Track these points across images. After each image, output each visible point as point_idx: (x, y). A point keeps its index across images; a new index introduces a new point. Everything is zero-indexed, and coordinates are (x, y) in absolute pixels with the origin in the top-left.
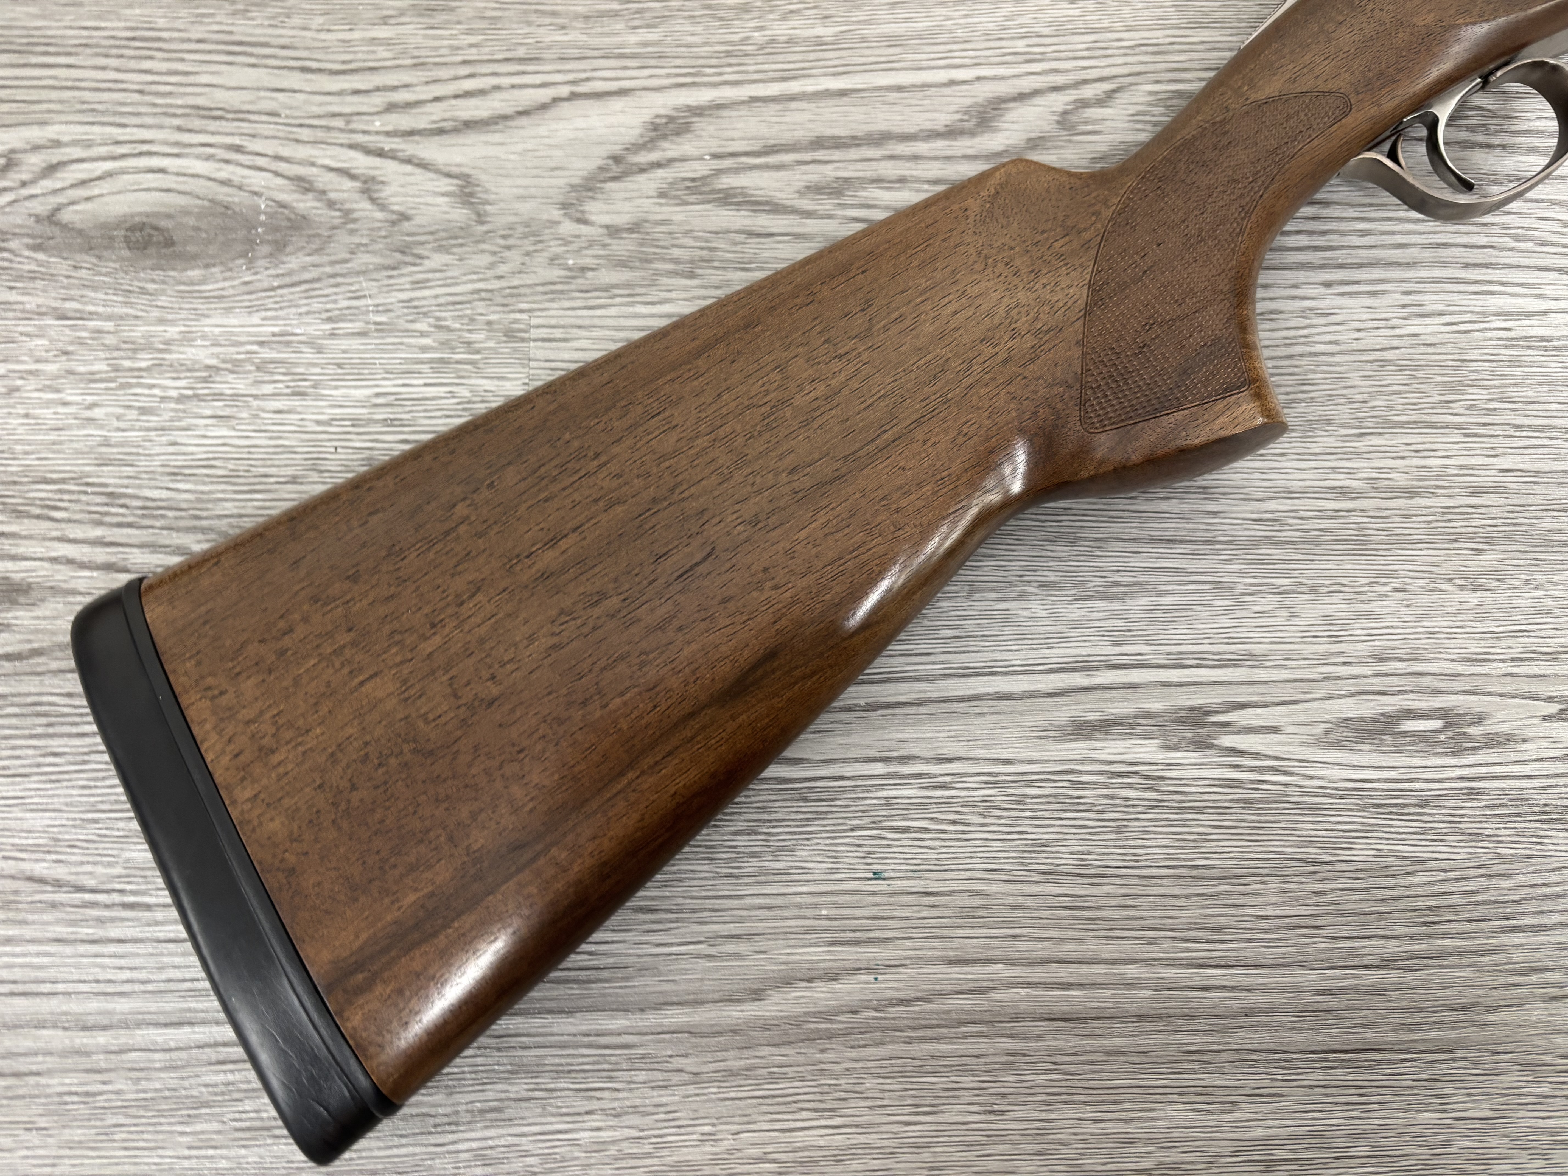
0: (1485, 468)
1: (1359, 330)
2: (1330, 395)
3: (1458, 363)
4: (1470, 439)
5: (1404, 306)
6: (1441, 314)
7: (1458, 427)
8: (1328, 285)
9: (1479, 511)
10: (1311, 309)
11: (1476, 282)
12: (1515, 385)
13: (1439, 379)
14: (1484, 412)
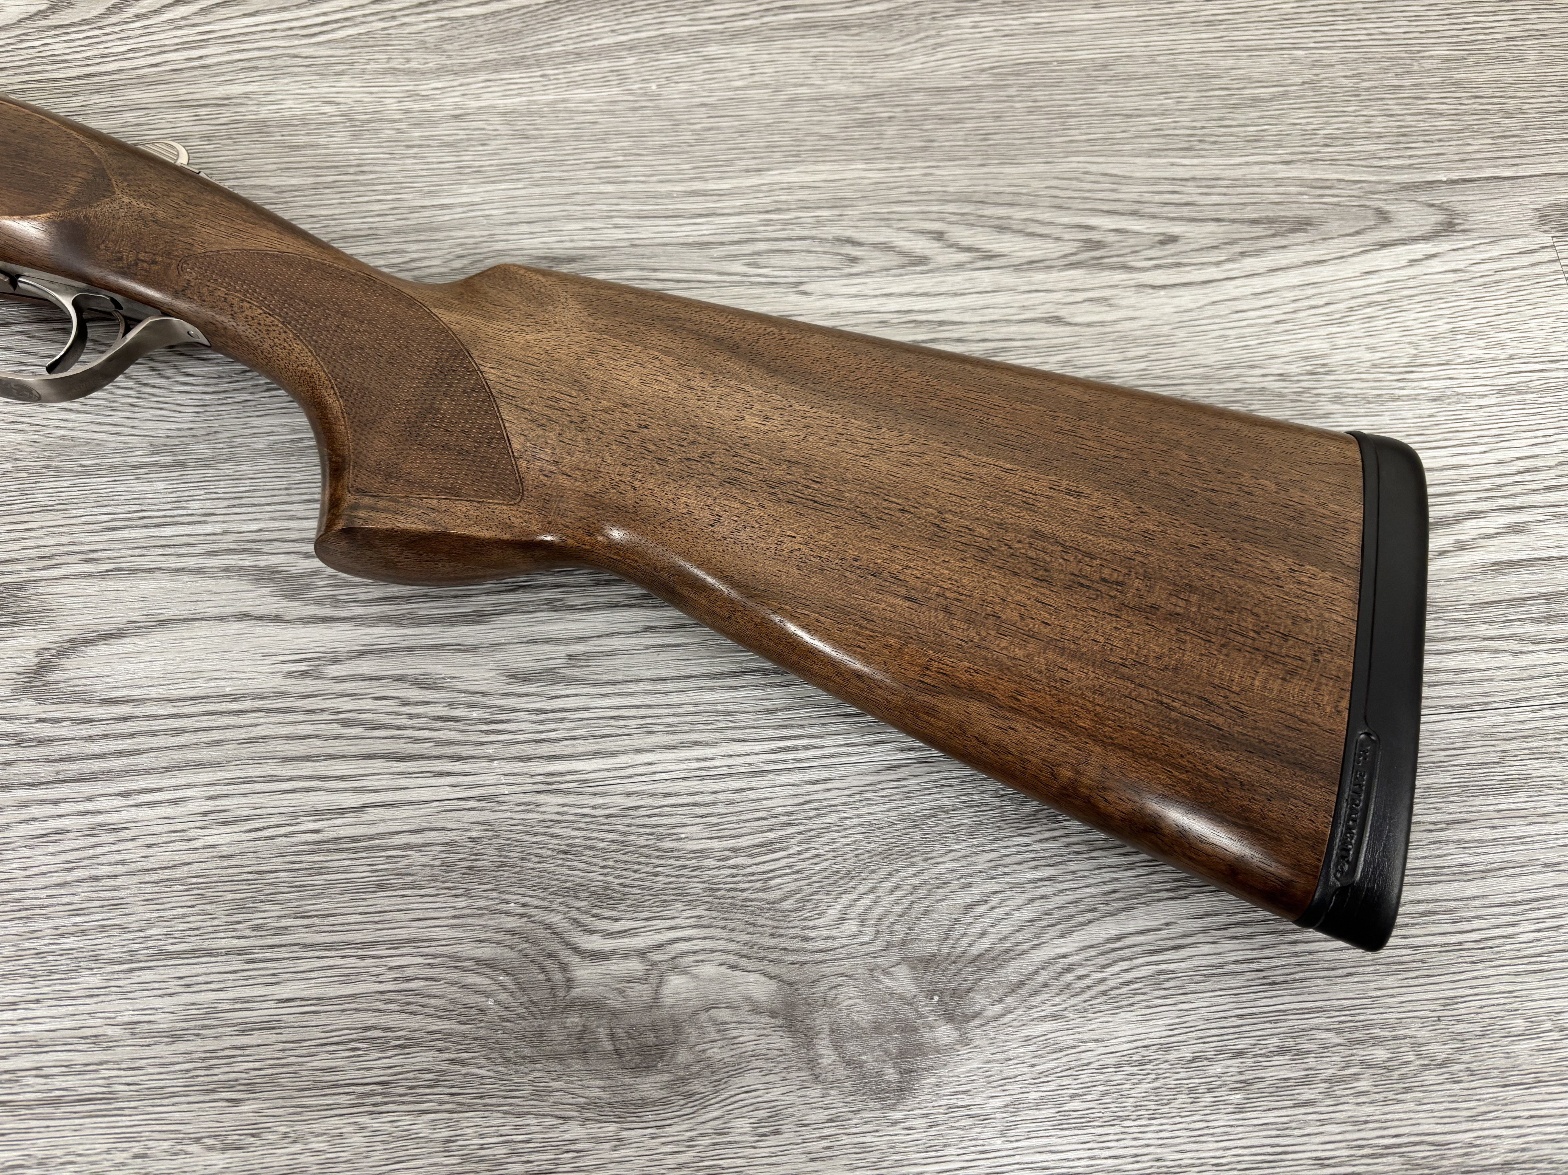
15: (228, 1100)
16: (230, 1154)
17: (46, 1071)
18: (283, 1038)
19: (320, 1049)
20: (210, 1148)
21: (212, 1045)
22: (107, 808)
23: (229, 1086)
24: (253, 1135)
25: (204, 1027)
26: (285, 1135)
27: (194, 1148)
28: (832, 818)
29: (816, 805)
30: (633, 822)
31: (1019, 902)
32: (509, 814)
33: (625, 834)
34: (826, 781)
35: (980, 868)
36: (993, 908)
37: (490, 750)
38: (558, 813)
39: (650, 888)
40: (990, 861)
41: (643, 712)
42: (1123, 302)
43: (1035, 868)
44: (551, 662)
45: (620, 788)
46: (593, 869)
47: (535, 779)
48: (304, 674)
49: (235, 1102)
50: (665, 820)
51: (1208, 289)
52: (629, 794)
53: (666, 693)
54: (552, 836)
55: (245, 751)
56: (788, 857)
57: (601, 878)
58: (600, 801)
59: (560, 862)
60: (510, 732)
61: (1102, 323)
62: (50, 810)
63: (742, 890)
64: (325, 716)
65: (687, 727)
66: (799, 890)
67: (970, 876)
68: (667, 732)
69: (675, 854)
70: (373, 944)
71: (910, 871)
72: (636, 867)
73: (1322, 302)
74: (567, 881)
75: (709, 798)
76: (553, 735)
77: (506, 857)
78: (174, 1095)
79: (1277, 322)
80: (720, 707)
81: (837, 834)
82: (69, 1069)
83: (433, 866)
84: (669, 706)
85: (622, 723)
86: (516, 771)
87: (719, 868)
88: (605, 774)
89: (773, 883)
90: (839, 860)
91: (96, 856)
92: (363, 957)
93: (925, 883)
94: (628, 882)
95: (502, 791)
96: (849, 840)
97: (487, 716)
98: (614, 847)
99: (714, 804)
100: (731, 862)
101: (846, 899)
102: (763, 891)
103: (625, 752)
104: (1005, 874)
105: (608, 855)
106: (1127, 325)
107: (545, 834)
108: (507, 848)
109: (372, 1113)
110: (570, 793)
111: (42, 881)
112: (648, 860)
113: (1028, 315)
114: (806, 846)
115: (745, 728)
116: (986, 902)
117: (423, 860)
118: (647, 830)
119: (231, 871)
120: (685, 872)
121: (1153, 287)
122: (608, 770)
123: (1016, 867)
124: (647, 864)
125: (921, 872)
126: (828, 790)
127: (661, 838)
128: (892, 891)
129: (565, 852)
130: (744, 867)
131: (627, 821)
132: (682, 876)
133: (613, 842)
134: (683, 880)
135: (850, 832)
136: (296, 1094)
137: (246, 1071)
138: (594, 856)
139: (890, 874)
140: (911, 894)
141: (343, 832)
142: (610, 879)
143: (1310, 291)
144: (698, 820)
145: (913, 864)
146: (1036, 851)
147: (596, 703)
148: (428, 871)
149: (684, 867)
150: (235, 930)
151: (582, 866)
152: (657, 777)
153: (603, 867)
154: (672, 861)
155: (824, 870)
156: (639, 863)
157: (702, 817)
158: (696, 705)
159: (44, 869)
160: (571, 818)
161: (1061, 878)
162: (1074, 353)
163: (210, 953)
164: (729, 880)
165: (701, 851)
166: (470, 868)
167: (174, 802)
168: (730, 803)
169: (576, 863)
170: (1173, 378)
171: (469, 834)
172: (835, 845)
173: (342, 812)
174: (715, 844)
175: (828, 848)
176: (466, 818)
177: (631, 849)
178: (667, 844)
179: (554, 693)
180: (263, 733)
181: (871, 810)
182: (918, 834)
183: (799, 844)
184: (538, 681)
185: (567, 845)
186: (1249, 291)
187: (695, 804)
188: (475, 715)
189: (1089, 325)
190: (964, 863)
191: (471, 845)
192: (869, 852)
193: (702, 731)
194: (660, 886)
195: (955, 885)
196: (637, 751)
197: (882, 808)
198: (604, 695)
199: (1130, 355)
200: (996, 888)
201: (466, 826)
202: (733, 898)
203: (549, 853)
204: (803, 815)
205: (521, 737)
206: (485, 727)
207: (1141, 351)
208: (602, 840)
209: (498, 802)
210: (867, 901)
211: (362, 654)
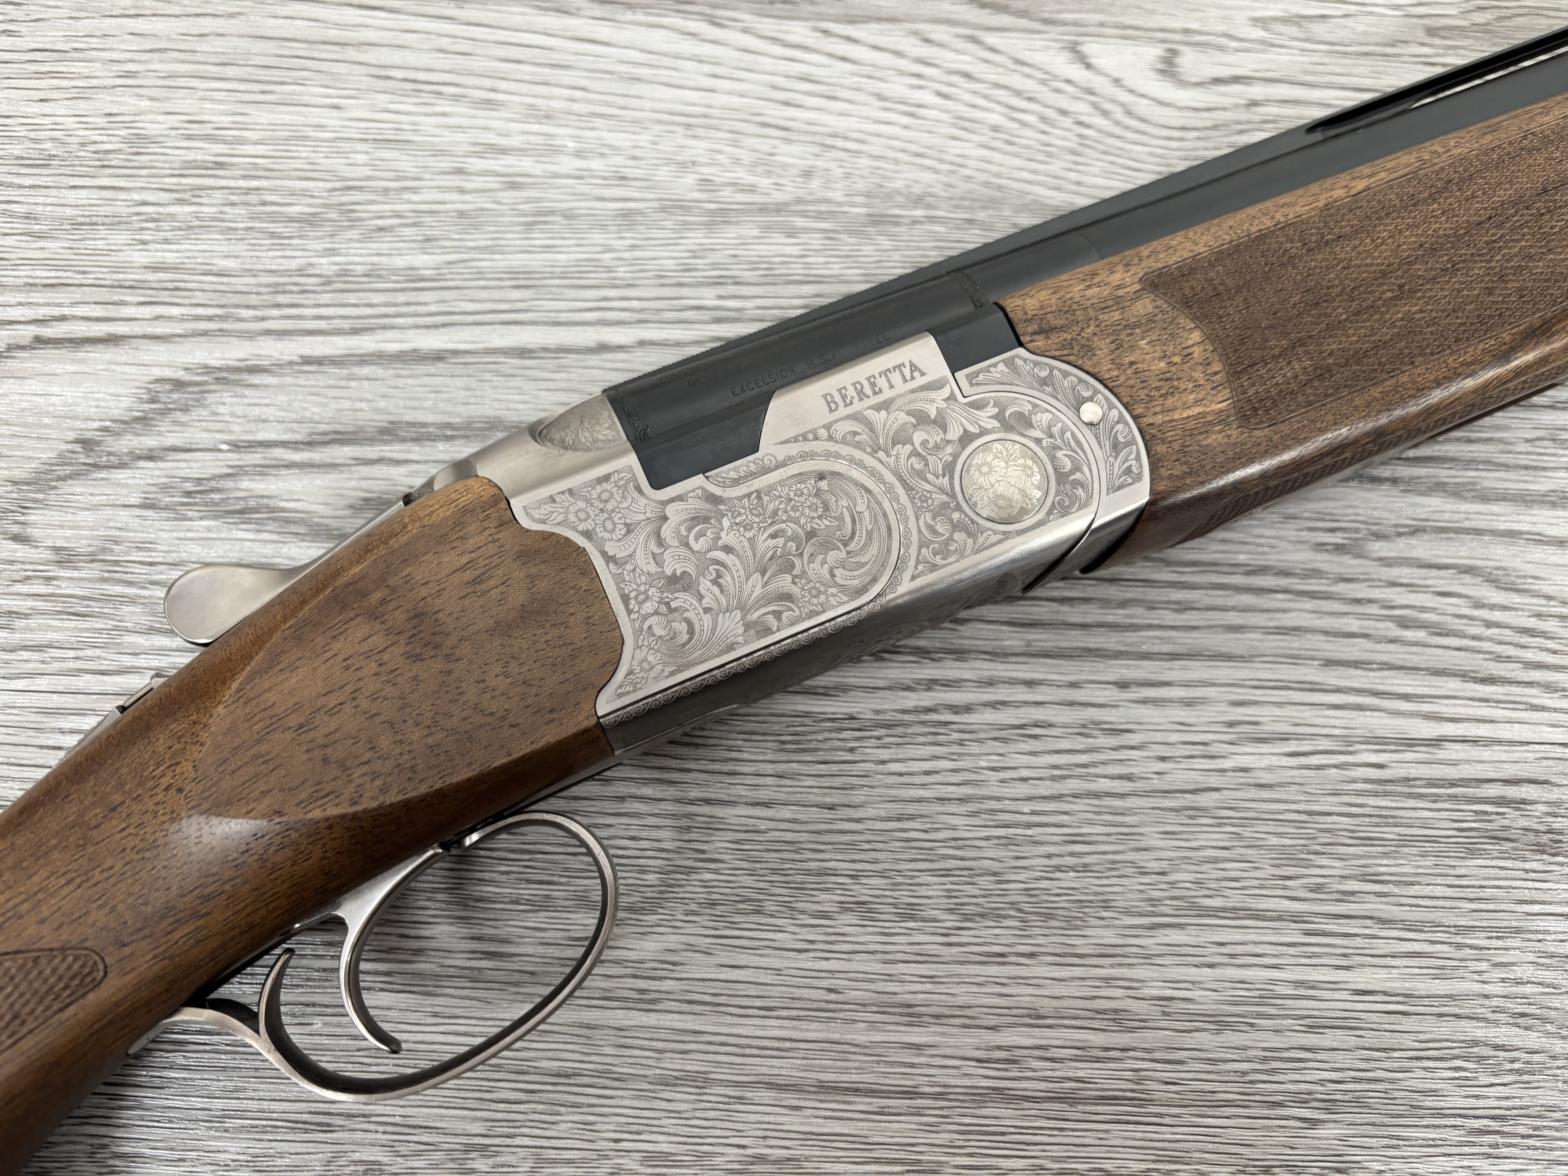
0: (1334, 986)
1: (1163, 759)
2: (1114, 862)
3: (1304, 817)
4: (1312, 940)
5: (1231, 724)
6: (1285, 738)
7: (1296, 918)
8: (1123, 685)
9: (1319, 1057)
10: (1096, 723)
11: (1338, 690)
12: (1386, 855)
13: (1274, 841)
14: (1336, 896)
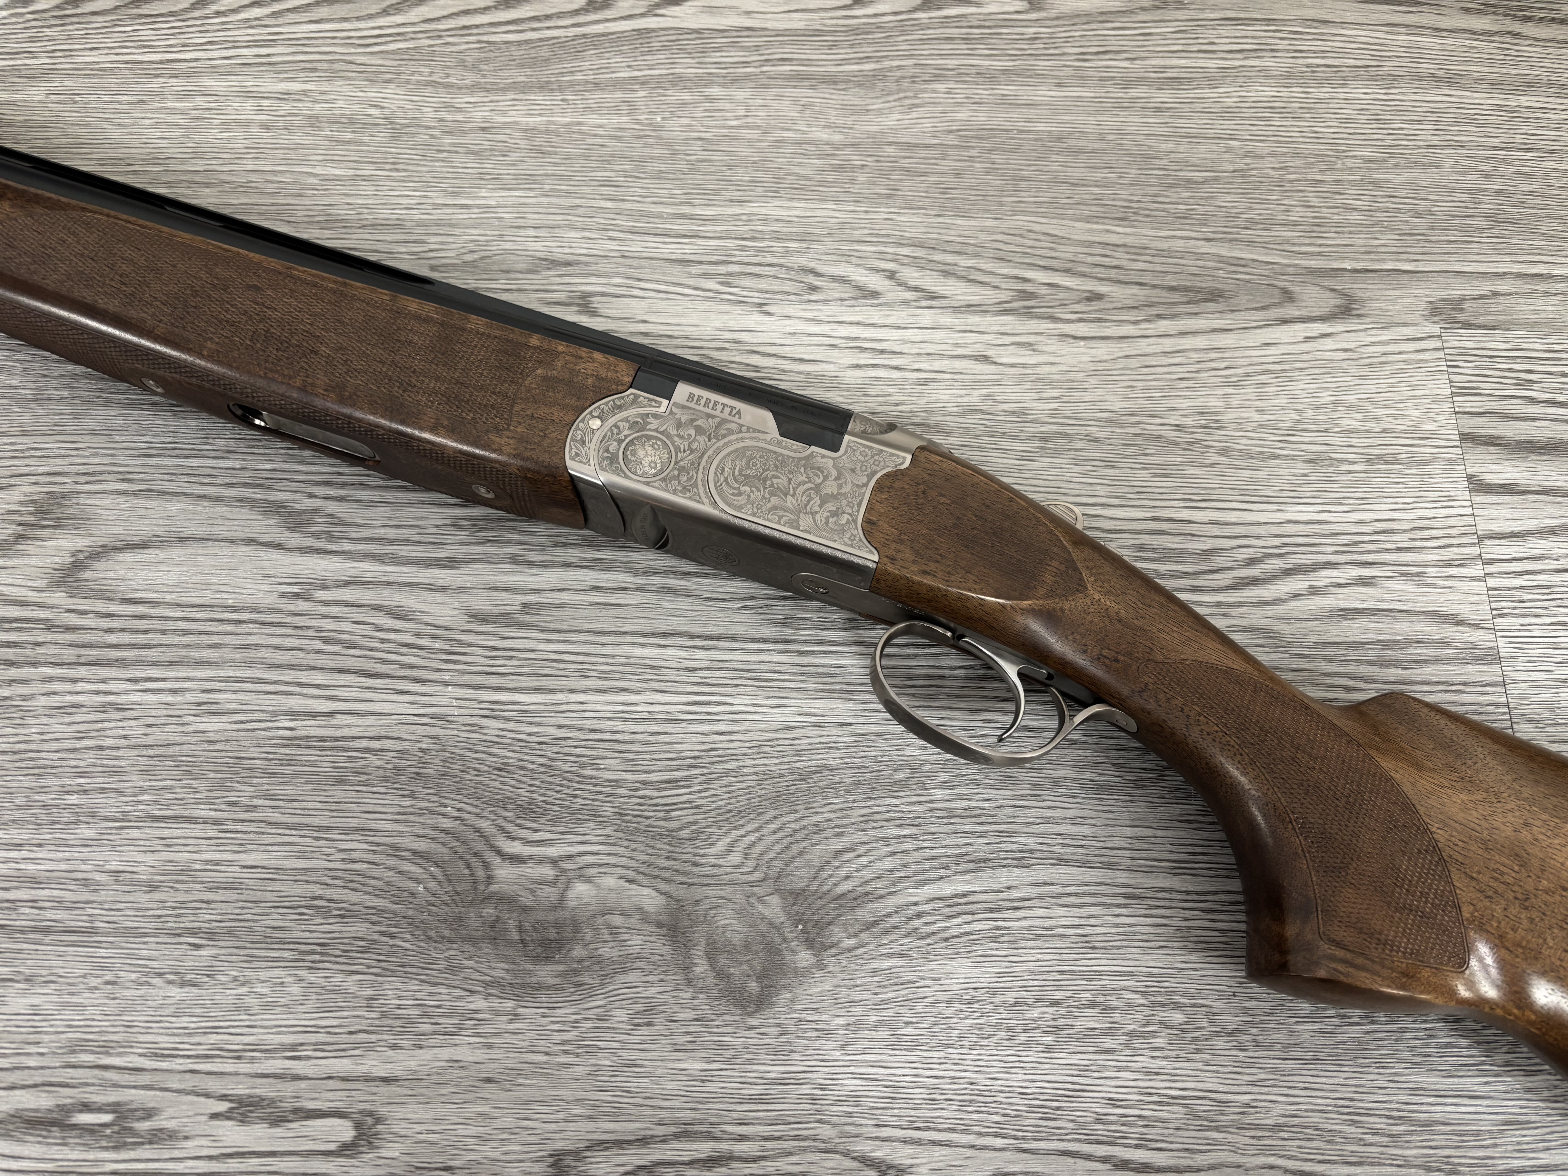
15: (190, 944)
16: (187, 989)
17: (41, 904)
18: (243, 897)
19: (273, 910)
20: (170, 982)
21: (182, 897)
22: (117, 691)
23: (193, 932)
24: (208, 976)
25: (177, 882)
26: (235, 979)
27: (156, 981)
28: (732, 765)
29: (720, 752)
30: (561, 750)
31: (883, 853)
32: (456, 732)
33: (553, 759)
34: (730, 733)
35: (853, 820)
36: (859, 856)
37: (446, 677)
38: (498, 736)
39: (568, 807)
40: (862, 816)
41: (581, 658)
42: (1046, 349)
43: (900, 826)
44: (508, 608)
45: (553, 721)
46: (522, 786)
47: (482, 705)
48: (297, 596)
49: (197, 947)
50: (589, 752)
51: (1123, 344)
52: (560, 727)
53: (603, 645)
54: (490, 754)
55: (239, 655)
56: (690, 793)
57: (528, 794)
58: (535, 729)
59: (494, 777)
60: (466, 663)
61: (1024, 366)
62: (68, 687)
63: (647, 818)
64: (310, 633)
65: (617, 675)
66: (695, 823)
67: (844, 826)
68: (600, 678)
69: (593, 781)
70: (328, 828)
71: (792, 817)
72: (559, 788)
73: (1223, 365)
74: (498, 794)
75: (628, 737)
76: (502, 670)
77: (449, 768)
78: (146, 935)
79: (1181, 379)
80: (648, 662)
81: (734, 779)
82: (59, 904)
83: (385, 769)
84: (605, 656)
85: (562, 666)
86: (467, 696)
87: (629, 797)
88: (543, 708)
89: (674, 814)
90: (733, 801)
91: (103, 730)
92: (317, 839)
93: (804, 827)
94: (550, 800)
95: (452, 712)
96: (744, 785)
97: (447, 647)
98: (542, 769)
99: (632, 742)
100: (641, 793)
101: (735, 834)
102: (665, 820)
103: (561, 691)
104: (874, 828)
105: (536, 776)
106: (1047, 369)
107: (484, 752)
108: (450, 760)
109: (310, 968)
110: (509, 720)
111: (55, 746)
112: (570, 784)
113: (960, 351)
114: (706, 786)
115: (667, 681)
116: (854, 850)
117: (378, 763)
118: (572, 759)
119: (215, 754)
120: (600, 797)
121: (1075, 337)
122: (545, 704)
123: (884, 823)
124: (568, 787)
125: (802, 818)
126: (732, 741)
127: (583, 766)
128: (774, 832)
129: (500, 770)
130: (651, 798)
131: (555, 749)
132: (597, 800)
133: (542, 765)
134: (597, 803)
135: (746, 778)
136: (248, 945)
137: (209, 921)
138: (524, 776)
139: (775, 818)
140: (791, 836)
141: (313, 732)
142: (535, 796)
143: (1213, 355)
144: (617, 755)
145: (796, 811)
146: (903, 812)
147: (542, 646)
148: (381, 772)
149: (600, 793)
150: (213, 804)
151: (513, 782)
152: (587, 715)
153: (530, 785)
154: (590, 787)
155: (719, 808)
156: (562, 785)
157: (620, 752)
158: (628, 657)
159: (58, 735)
160: (509, 741)
161: (921, 837)
162: (996, 389)
163: (190, 820)
164: (636, 807)
165: (616, 781)
166: (417, 774)
167: (175, 691)
168: (646, 743)
169: (508, 780)
170: (1080, 419)
171: (420, 745)
172: (731, 788)
173: (314, 715)
174: (629, 776)
175: (725, 790)
176: (418, 732)
177: (557, 772)
178: (588, 772)
179: (506, 634)
180: (256, 642)
181: (766, 761)
182: (804, 786)
183: (700, 784)
184: (495, 623)
185: (502, 764)
186: (1159, 349)
187: (616, 741)
188: (437, 645)
189: (1012, 366)
190: (839, 815)
191: (421, 754)
192: (759, 796)
193: (630, 680)
194: (577, 806)
195: (829, 833)
196: (572, 691)
197: (776, 761)
198: (549, 641)
199: (1045, 395)
200: (864, 839)
201: (418, 738)
202: (638, 823)
203: (486, 768)
204: (708, 760)
205: (474, 669)
206: (444, 657)
207: (1055, 393)
208: (533, 763)
209: (448, 721)
210: (752, 838)
211: (347, 584)
